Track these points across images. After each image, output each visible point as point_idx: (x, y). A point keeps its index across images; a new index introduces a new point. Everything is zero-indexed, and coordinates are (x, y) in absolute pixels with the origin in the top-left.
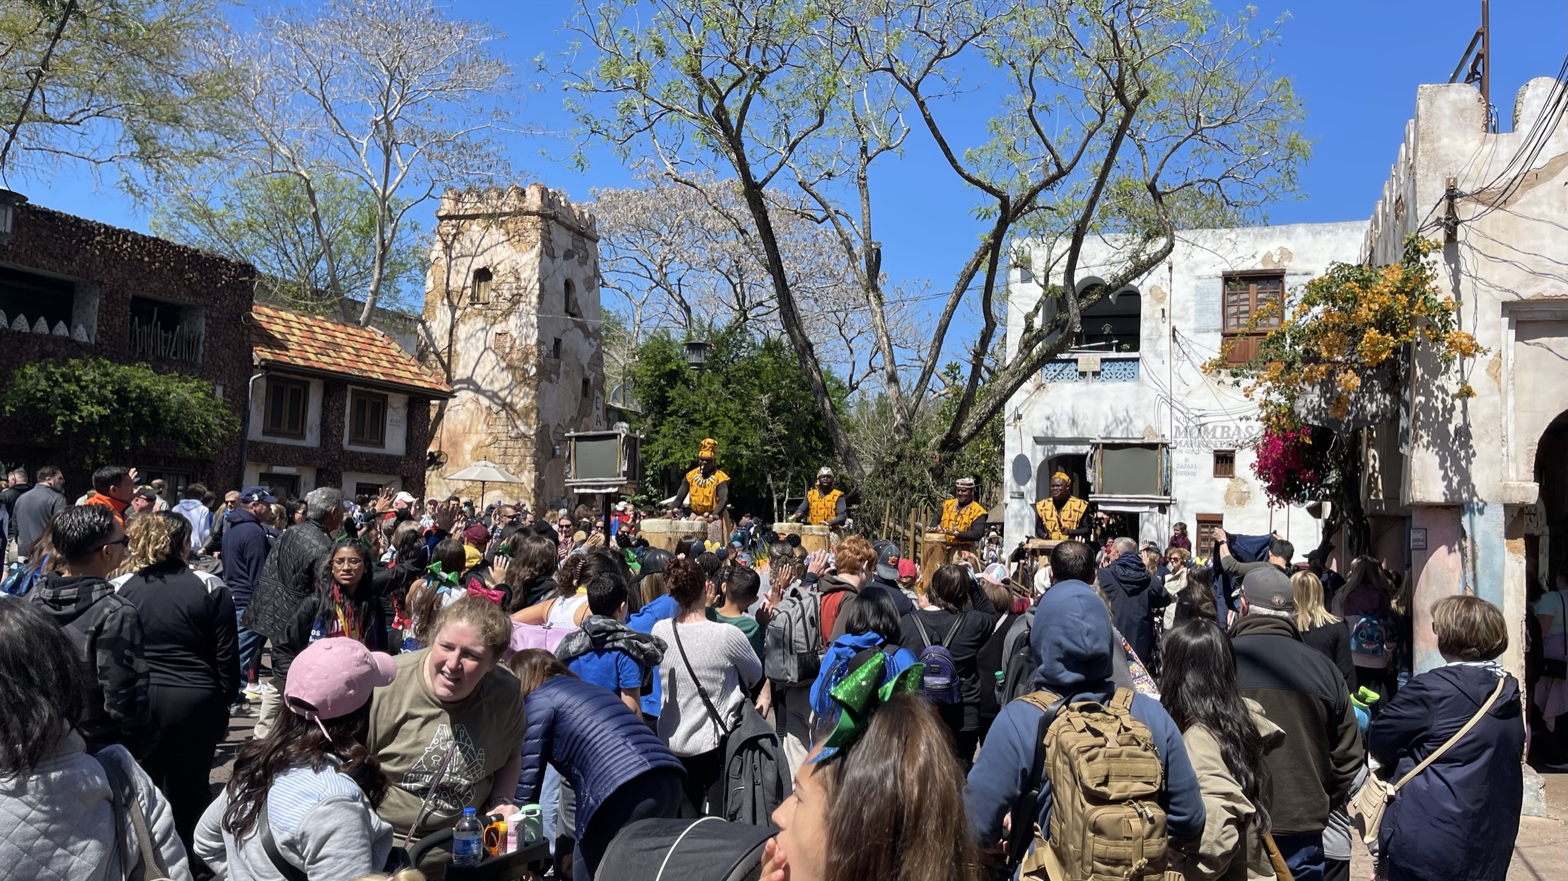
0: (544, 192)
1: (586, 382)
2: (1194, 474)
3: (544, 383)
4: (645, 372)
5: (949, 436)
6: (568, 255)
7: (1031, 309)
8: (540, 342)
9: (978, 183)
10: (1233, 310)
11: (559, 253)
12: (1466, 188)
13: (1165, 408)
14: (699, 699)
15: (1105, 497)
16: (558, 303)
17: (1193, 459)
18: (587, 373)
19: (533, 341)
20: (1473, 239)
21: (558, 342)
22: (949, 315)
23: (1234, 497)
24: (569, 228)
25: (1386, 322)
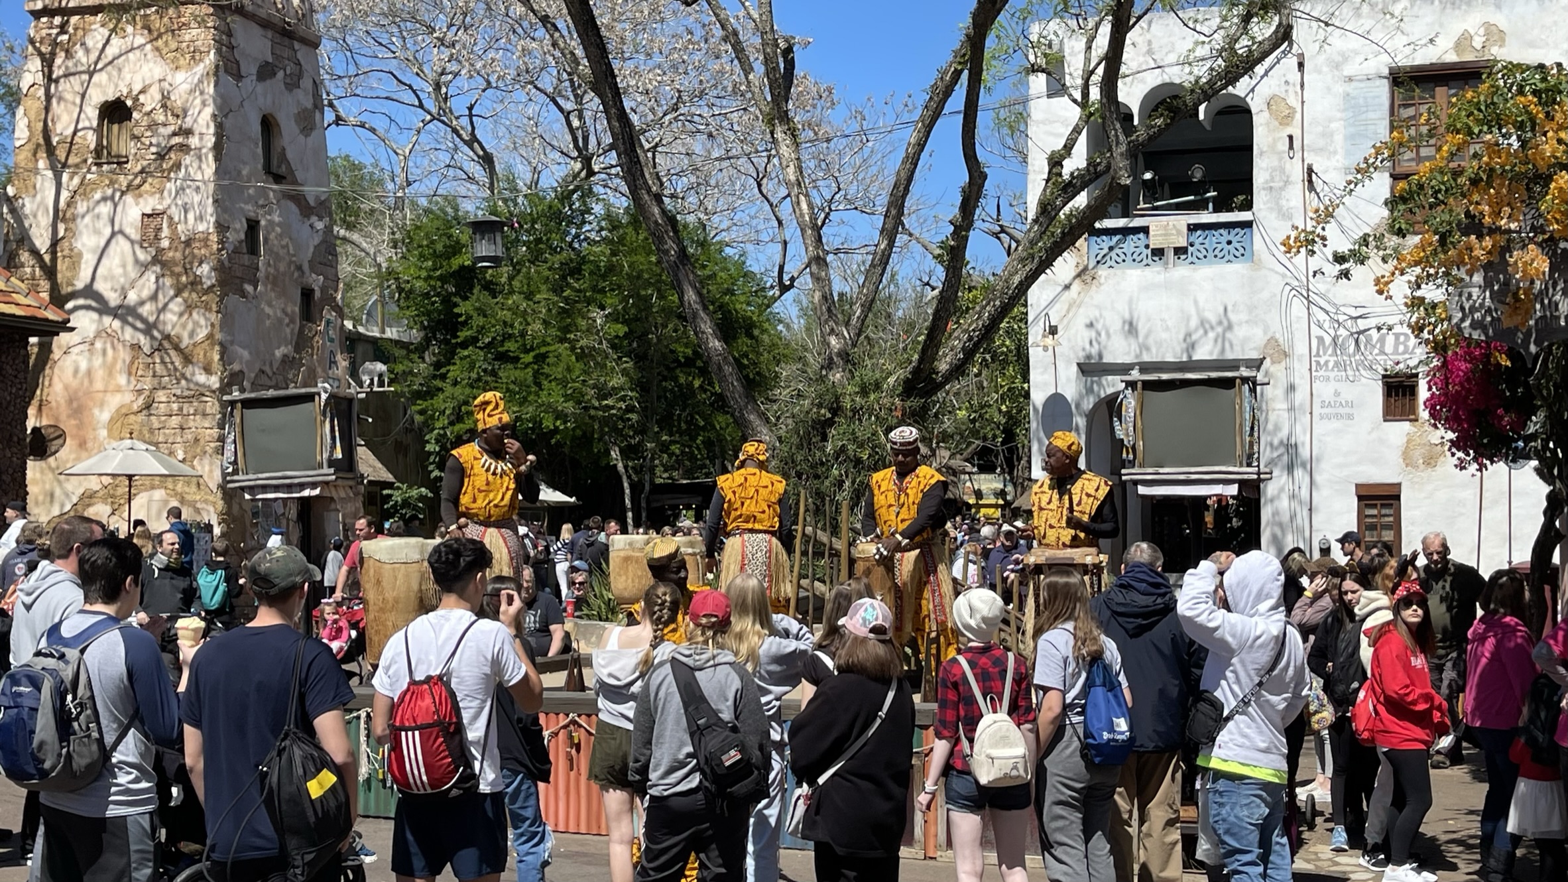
1: (307, 294)
2: (1350, 417)
3: (233, 299)
4: (415, 276)
5: (916, 372)
6: (266, 72)
8: (221, 227)
10: (1408, 132)
11: (249, 69)
13: (1298, 307)
15: (1149, 473)
16: (251, 158)
17: (1349, 392)
18: (309, 277)
19: (209, 224)
21: (253, 226)
23: (1418, 455)
24: (265, 24)
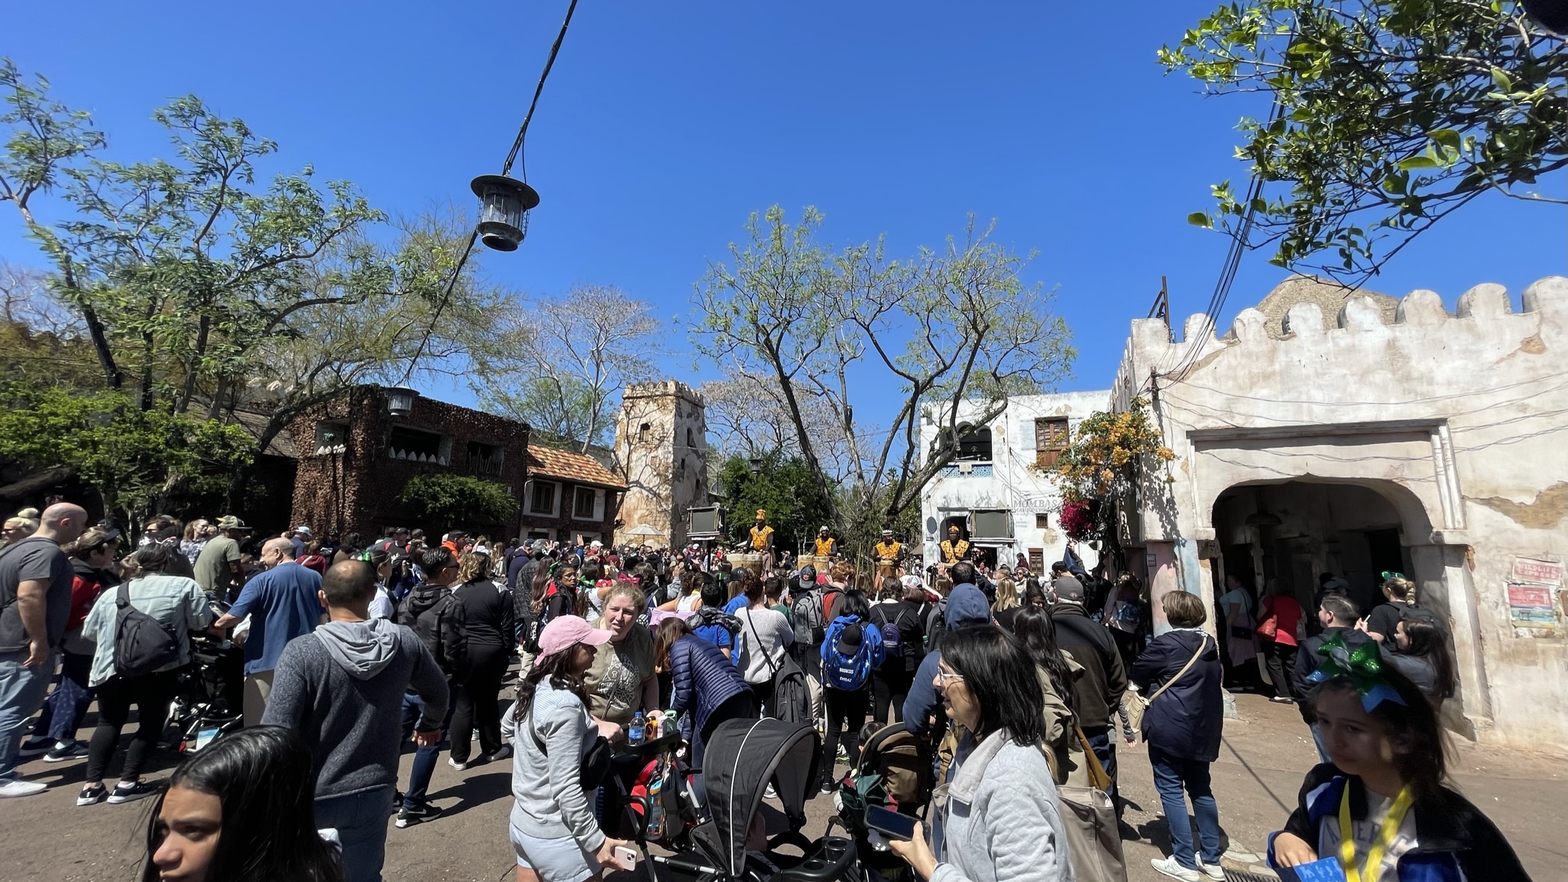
0: (677, 384)
1: (698, 481)
2: (1026, 527)
3: (676, 482)
4: (729, 475)
5: (891, 507)
6: (689, 416)
7: (933, 439)
8: (674, 461)
9: (902, 374)
10: (1042, 438)
11: (685, 415)
12: (1162, 372)
13: (1008, 491)
14: (761, 652)
15: (978, 539)
16: (684, 440)
17: (1024, 518)
18: (698, 476)
19: (671, 460)
20: (1167, 398)
21: (683, 461)
22: (889, 442)
23: (1048, 539)
24: (690, 402)
25: (1124, 442)
